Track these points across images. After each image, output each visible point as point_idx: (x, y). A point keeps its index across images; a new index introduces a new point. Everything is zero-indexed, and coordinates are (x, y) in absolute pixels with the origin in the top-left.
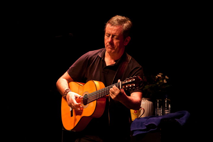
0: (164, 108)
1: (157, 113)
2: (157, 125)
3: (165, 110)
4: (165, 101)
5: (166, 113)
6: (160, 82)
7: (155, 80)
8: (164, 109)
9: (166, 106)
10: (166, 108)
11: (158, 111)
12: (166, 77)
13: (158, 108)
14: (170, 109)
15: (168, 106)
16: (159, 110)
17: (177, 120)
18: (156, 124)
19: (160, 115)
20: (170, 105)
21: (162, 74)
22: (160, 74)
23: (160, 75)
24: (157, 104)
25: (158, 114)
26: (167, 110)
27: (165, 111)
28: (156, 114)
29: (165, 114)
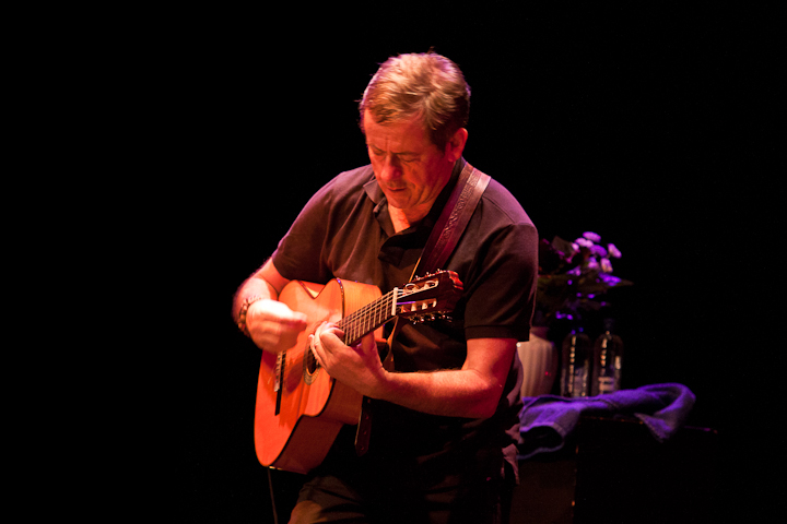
0: (596, 367)
1: (567, 388)
2: (564, 434)
3: (599, 375)
4: (602, 342)
5: (603, 387)
6: (587, 269)
7: (569, 260)
8: (595, 373)
9: (604, 363)
10: (603, 371)
11: (571, 380)
12: (612, 248)
13: (572, 367)
14: (617, 375)
15: (610, 361)
16: (574, 374)
17: (644, 418)
18: (560, 429)
19: (576, 395)
20: (618, 360)
21: (595, 236)
22: (589, 235)
23: (587, 239)
24: (570, 352)
25: (570, 390)
26: (607, 379)
27: (599, 382)
28: (563, 390)
29: (599, 391)
